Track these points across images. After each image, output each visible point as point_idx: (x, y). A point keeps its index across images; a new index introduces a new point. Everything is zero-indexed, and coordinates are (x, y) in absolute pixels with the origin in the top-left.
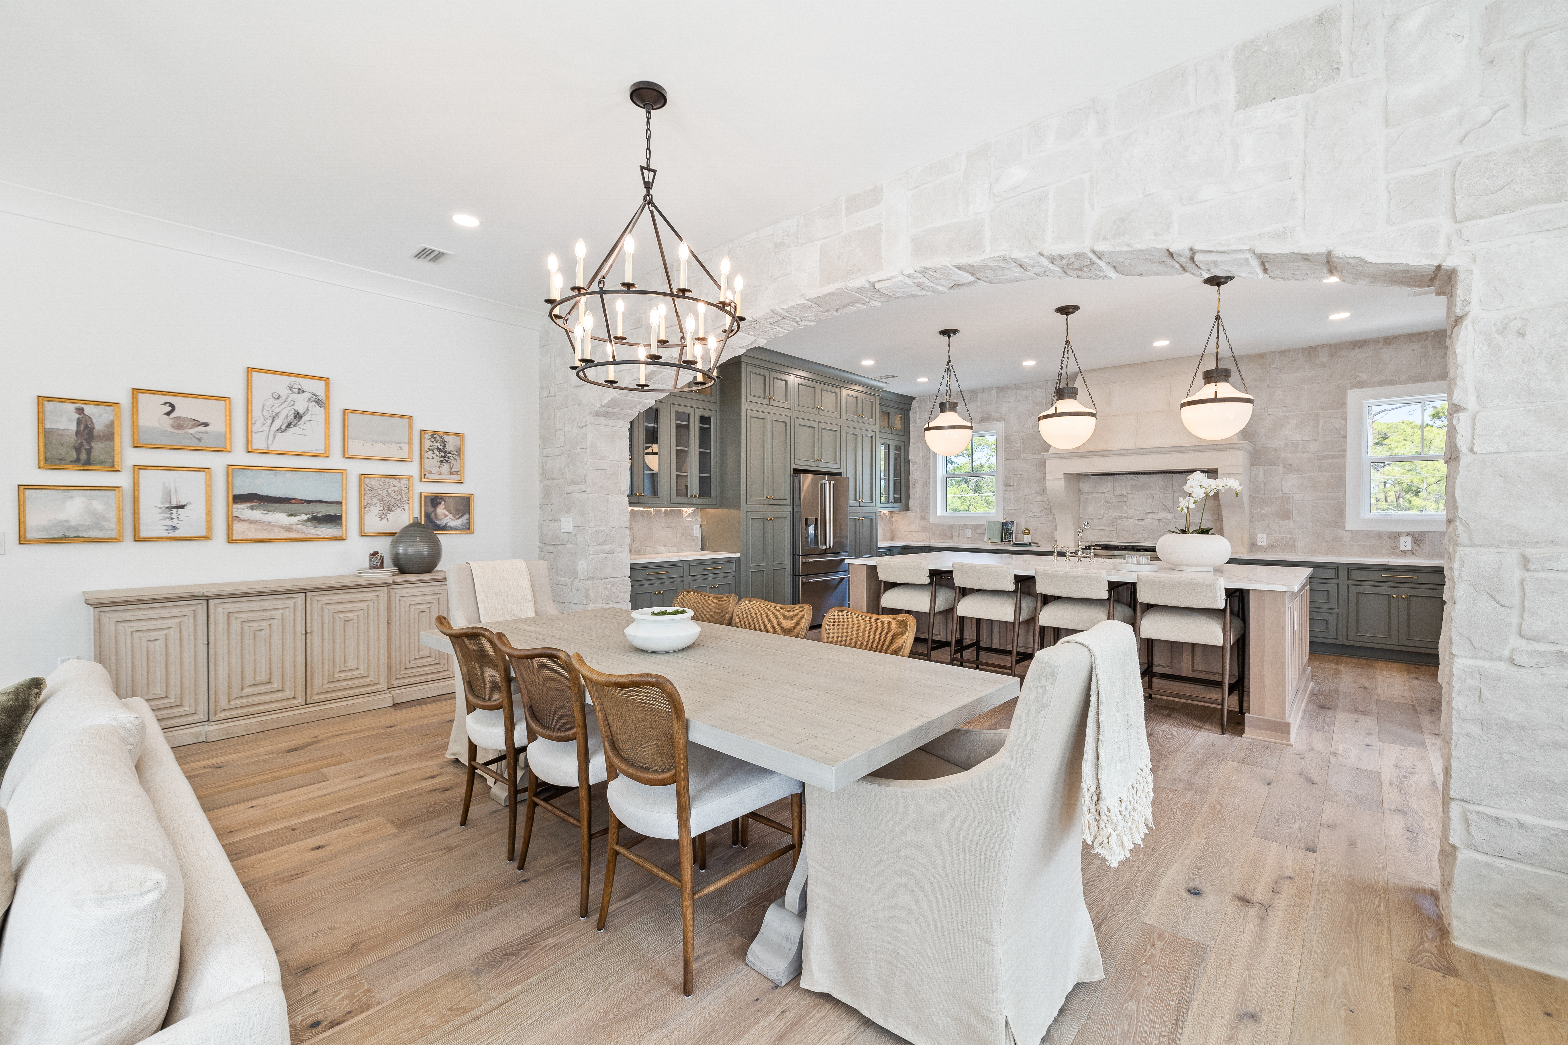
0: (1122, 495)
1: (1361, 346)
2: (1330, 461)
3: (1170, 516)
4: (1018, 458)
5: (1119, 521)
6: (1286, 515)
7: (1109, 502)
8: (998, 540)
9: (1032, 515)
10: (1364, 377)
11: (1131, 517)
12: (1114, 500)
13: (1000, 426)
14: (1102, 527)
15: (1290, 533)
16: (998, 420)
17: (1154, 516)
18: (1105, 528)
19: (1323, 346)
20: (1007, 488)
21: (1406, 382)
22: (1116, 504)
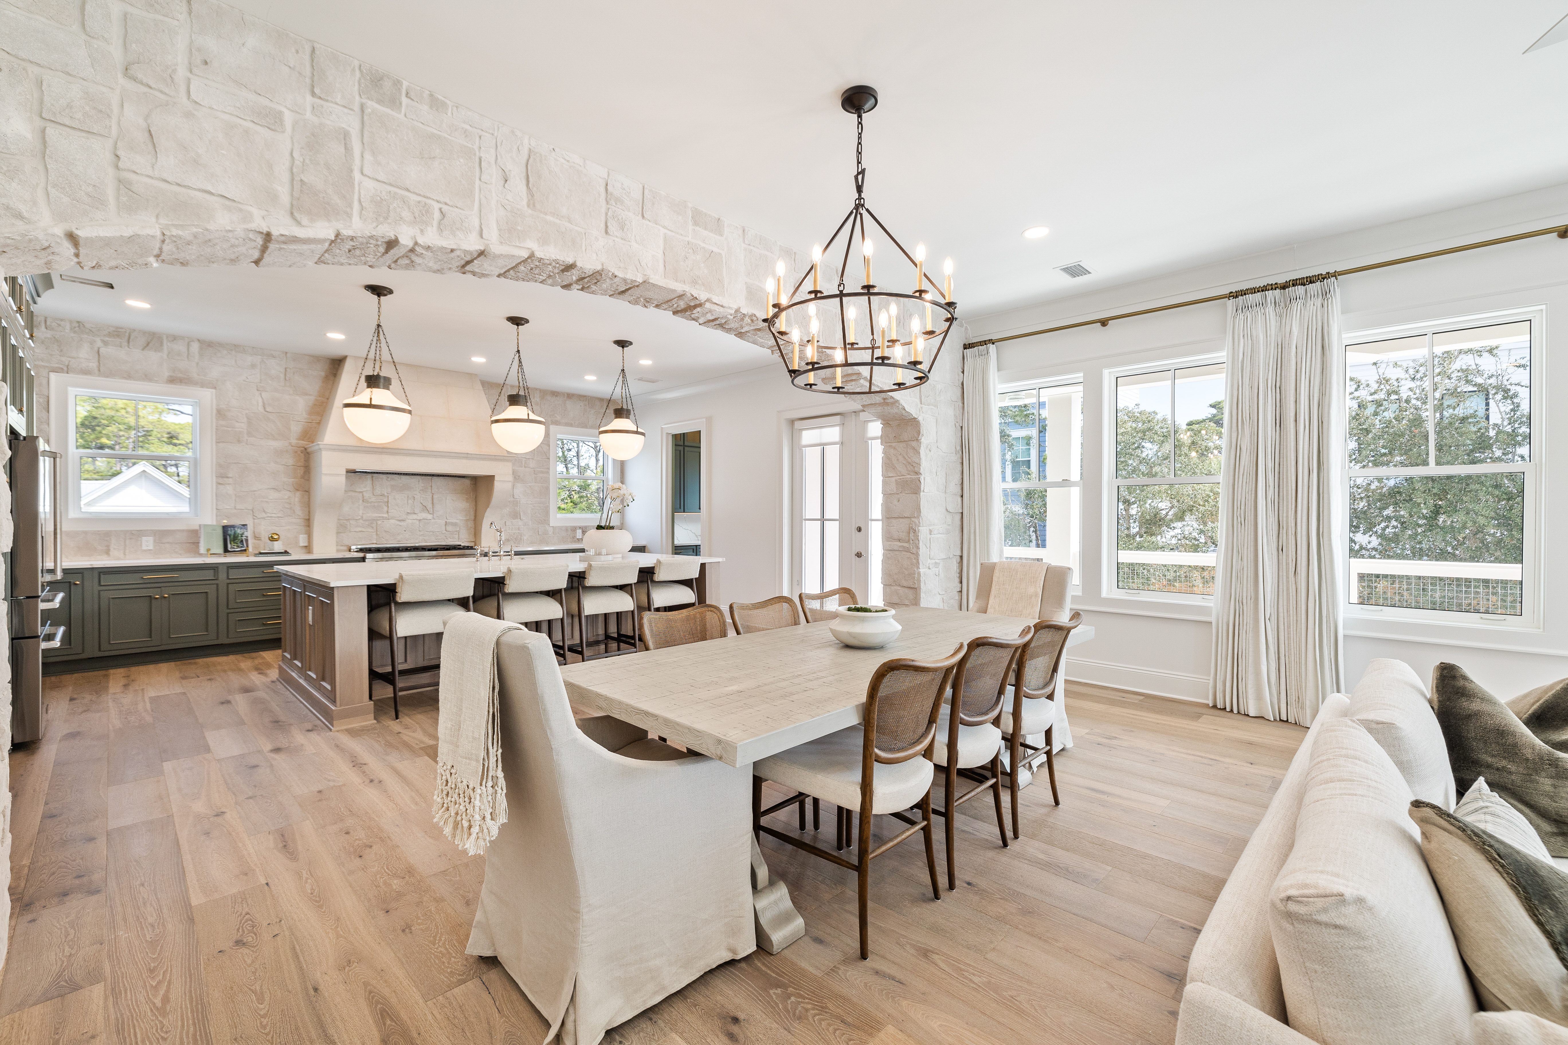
0: (383, 495)
1: (557, 396)
2: (541, 475)
3: (430, 517)
4: (239, 441)
5: (379, 522)
6: (516, 515)
7: (368, 502)
8: (220, 550)
9: (265, 516)
10: (558, 418)
11: (393, 518)
12: (373, 499)
13: (207, 395)
14: (360, 529)
15: (519, 529)
16: (203, 385)
17: (415, 516)
18: (363, 530)
19: (536, 389)
20: (221, 480)
21: (578, 426)
22: (376, 504)
